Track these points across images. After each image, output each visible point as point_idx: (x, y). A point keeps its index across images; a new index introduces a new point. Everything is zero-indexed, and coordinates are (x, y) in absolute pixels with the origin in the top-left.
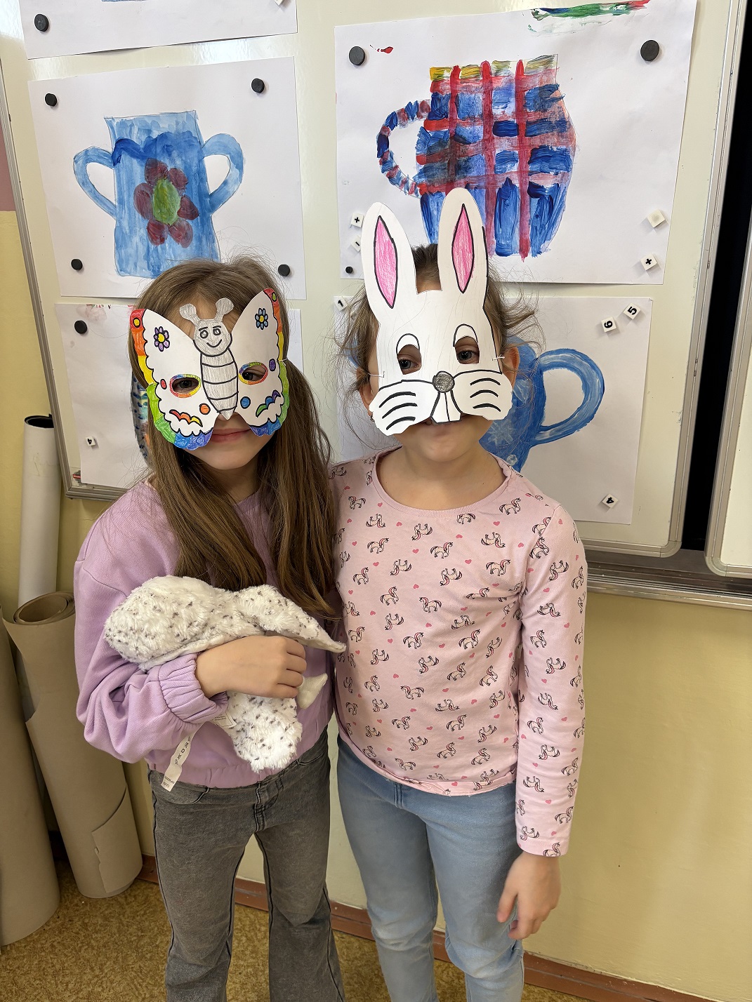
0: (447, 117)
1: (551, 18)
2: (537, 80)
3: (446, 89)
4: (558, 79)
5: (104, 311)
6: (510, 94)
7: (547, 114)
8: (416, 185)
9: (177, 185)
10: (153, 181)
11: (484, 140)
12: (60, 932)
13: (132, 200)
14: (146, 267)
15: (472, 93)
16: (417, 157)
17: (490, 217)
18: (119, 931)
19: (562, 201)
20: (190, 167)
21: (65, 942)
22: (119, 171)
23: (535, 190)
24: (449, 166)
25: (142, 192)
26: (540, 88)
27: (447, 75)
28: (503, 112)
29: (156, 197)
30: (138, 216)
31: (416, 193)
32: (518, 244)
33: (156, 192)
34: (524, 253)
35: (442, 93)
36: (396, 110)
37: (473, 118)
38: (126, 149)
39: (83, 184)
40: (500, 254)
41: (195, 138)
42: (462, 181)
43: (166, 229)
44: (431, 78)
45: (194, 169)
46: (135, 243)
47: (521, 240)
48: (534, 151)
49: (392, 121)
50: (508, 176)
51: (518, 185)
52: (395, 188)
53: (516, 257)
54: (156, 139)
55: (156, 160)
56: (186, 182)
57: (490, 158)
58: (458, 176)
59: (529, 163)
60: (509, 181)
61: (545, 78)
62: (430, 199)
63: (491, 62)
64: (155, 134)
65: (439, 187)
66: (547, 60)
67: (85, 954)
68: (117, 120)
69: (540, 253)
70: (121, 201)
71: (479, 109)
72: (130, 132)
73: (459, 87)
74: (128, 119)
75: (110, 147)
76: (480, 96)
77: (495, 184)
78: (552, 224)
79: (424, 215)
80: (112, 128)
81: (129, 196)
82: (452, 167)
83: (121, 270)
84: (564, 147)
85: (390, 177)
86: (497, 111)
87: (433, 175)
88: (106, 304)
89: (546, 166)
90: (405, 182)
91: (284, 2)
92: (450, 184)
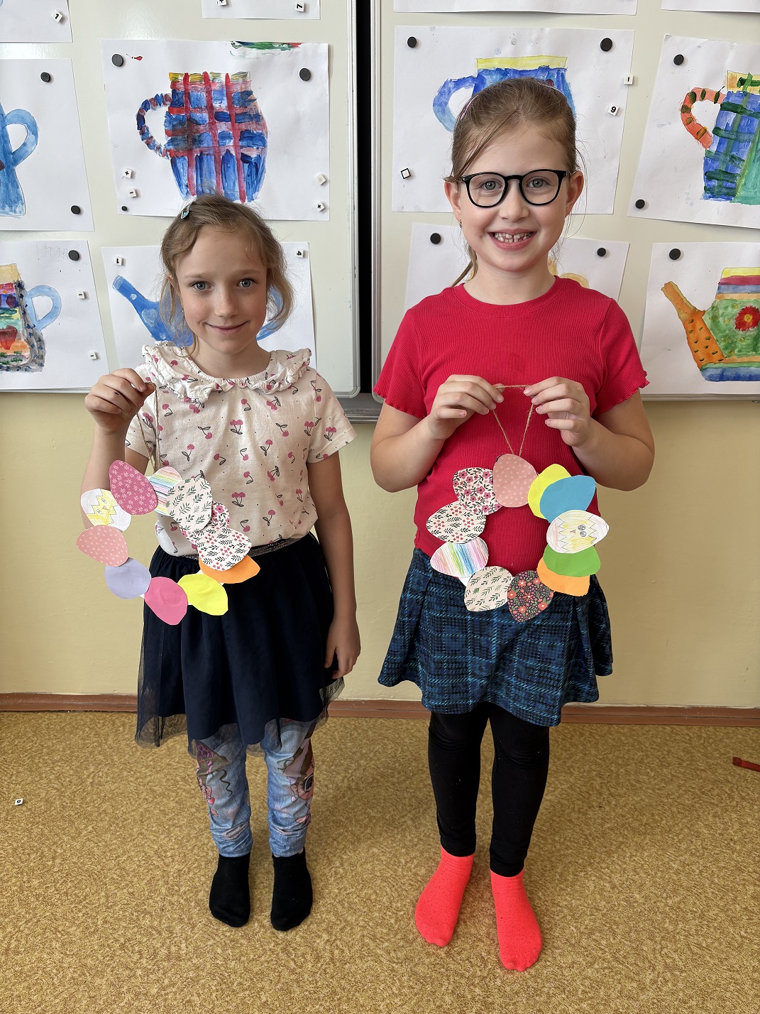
0: (183, 106)
1: (243, 48)
2: (239, 87)
3: (181, 88)
4: (252, 88)
6: (223, 95)
7: (247, 110)
8: (167, 151)
11: (209, 123)
15: (198, 92)
16: (166, 131)
17: (218, 175)
19: (263, 167)
23: (245, 159)
24: (187, 139)
26: (241, 93)
27: (181, 78)
28: (220, 106)
31: (167, 156)
34: (242, 199)
35: (178, 90)
36: (148, 98)
37: (201, 108)
42: (198, 149)
44: (170, 79)
47: (240, 191)
48: (242, 133)
49: (146, 106)
50: (228, 148)
51: (234, 154)
52: (152, 152)
57: (214, 135)
58: (195, 146)
59: (240, 140)
60: (228, 151)
61: (243, 86)
62: (177, 161)
63: (209, 73)
65: (183, 153)
66: (244, 75)
69: (252, 199)
71: (204, 103)
73: (190, 87)
76: (204, 95)
77: (219, 152)
78: (259, 181)
79: (173, 171)
82: (190, 140)
84: (261, 132)
85: (148, 144)
86: (216, 105)
87: (178, 144)
89: (250, 143)
90: (159, 148)
91: (62, 20)
92: (190, 151)
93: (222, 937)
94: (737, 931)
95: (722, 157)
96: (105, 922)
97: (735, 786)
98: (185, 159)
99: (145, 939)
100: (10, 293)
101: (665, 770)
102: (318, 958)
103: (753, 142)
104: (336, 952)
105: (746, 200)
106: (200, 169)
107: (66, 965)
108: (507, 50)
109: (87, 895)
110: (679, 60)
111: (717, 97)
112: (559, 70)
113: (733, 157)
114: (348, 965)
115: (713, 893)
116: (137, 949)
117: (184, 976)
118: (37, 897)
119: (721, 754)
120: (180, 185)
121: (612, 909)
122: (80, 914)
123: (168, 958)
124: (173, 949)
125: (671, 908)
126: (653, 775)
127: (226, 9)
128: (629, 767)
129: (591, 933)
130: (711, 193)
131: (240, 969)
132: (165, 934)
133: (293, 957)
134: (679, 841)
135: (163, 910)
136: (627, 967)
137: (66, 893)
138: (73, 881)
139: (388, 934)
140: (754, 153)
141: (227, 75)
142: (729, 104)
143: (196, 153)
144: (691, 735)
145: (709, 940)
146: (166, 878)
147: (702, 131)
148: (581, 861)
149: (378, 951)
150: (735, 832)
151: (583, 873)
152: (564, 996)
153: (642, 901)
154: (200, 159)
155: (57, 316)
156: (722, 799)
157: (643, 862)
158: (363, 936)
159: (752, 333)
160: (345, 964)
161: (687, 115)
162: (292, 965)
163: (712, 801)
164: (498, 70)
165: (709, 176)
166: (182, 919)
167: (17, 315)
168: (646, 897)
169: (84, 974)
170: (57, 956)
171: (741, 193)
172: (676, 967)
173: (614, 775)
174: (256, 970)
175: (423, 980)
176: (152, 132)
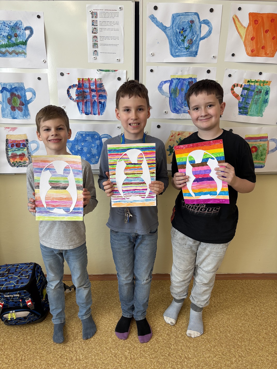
0: (82, 87)
1: (100, 71)
2: (99, 82)
3: (81, 82)
4: (103, 83)
6: (94, 84)
7: (101, 89)
8: (76, 100)
9: (19, 98)
10: (12, 97)
11: (89, 92)
13: (7, 101)
14: (10, 116)
15: (86, 83)
16: (76, 95)
17: (92, 107)
19: (106, 105)
22: (3, 94)
23: (100, 102)
25: (9, 99)
26: (100, 84)
27: (81, 80)
29: (13, 101)
30: (8, 105)
31: (76, 102)
32: (98, 113)
33: (13, 99)
36: (71, 85)
38: (5, 90)
40: (94, 115)
41: (23, 88)
43: (16, 108)
44: (78, 80)
45: (23, 95)
46: (7, 111)
48: (99, 95)
49: (70, 87)
51: (97, 101)
52: (71, 100)
53: (97, 115)
55: (13, 92)
56: (21, 98)
57: (91, 96)
58: (85, 99)
59: (99, 97)
60: (95, 100)
62: (79, 103)
63: (90, 78)
64: (13, 87)
65: (81, 101)
66: (101, 79)
68: (3, 83)
69: (102, 115)
70: (3, 101)
71: (88, 87)
72: (6, 86)
73: (84, 82)
74: (6, 83)
75: (0, 89)
76: (88, 84)
77: (92, 101)
78: (104, 109)
79: (78, 106)
80: (1, 85)
82: (83, 97)
83: (3, 117)
84: (105, 95)
85: (70, 98)
86: (92, 87)
87: (79, 98)
89: (102, 98)
90: (73, 99)
91: (45, 62)
92: (83, 100)
93: (94, 353)
94: (261, 344)
95: (243, 103)
96: (54, 349)
97: (258, 299)
98: (81, 103)
99: (68, 354)
100: (24, 143)
101: (235, 294)
102: (126, 358)
103: (252, 99)
104: (132, 356)
105: (251, 115)
106: (86, 106)
107: (42, 364)
108: (180, 73)
109: (47, 341)
110: (230, 76)
111: (241, 86)
112: (195, 78)
113: (247, 103)
114: (136, 360)
115: (253, 333)
116: (65, 357)
117: (82, 365)
118: (30, 342)
119: (253, 289)
120: (79, 110)
121: (221, 339)
122: (45, 347)
123: (76, 360)
124: (78, 357)
125: (240, 338)
126: (231, 296)
127: (95, 60)
128: (223, 294)
129: (215, 347)
130: (240, 113)
131: (100, 362)
132: (74, 353)
133: (118, 358)
134: (241, 317)
135: (73, 345)
136: (227, 357)
137: (40, 341)
138: (41, 337)
139: (149, 350)
140: (253, 102)
141: (95, 79)
142: (245, 88)
143: (85, 101)
144: (243, 283)
145: (252, 348)
146: (73, 335)
147: (237, 96)
148: (210, 324)
149: (146, 355)
150: (259, 313)
151: (211, 328)
152: (207, 367)
153: (230, 336)
154: (86, 103)
155: (38, 150)
156: (254, 303)
157: (230, 324)
158: (141, 351)
159: (255, 154)
160: (135, 360)
161: (233, 91)
162: (118, 360)
163: (251, 304)
164: (177, 78)
165: (240, 108)
166: (80, 348)
167: (25, 150)
168: (231, 335)
169: (49, 367)
170: (39, 361)
171: (249, 113)
172: (242, 356)
173: (219, 296)
174: (106, 363)
175: (161, 364)
176: (72, 95)
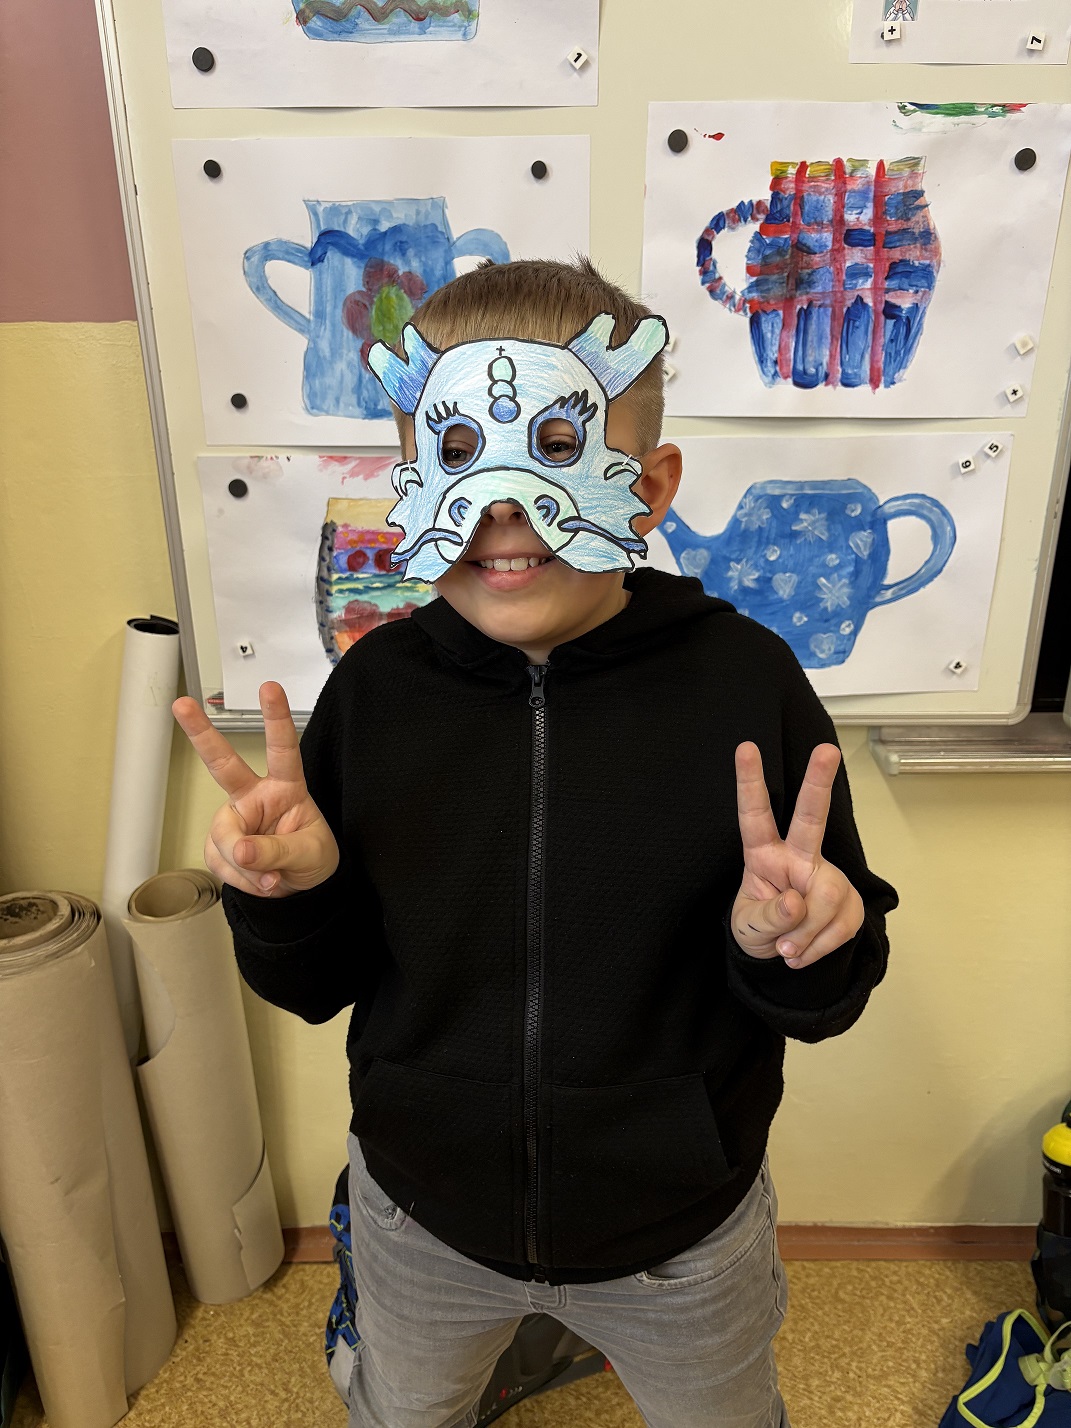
0: (788, 221)
1: (919, 115)
2: (901, 184)
3: (790, 188)
4: (924, 184)
5: (278, 464)
6: (867, 199)
7: (911, 224)
8: (745, 301)
9: (411, 294)
10: (375, 287)
11: (833, 250)
12: (199, 1359)
13: (339, 313)
14: (354, 400)
15: (820, 195)
16: (747, 267)
17: (835, 342)
18: (286, 1335)
19: (920, 324)
20: (432, 270)
21: (213, 1370)
22: (320, 274)
23: (891, 311)
24: (788, 280)
25: (357, 303)
26: (904, 194)
27: (792, 171)
28: (858, 219)
29: (379, 309)
30: (348, 334)
31: (745, 311)
32: (868, 372)
33: (378, 303)
34: (875, 383)
35: (784, 192)
36: (725, 209)
37: (820, 224)
38: (335, 245)
39: (258, 289)
40: (846, 385)
41: (442, 233)
42: (804, 298)
44: (772, 173)
45: (438, 273)
46: (338, 374)
47: (872, 369)
48: (893, 265)
49: (718, 223)
50: (859, 293)
51: (871, 304)
52: (717, 304)
53: (866, 388)
54: (385, 233)
55: (382, 261)
56: (424, 290)
57: (839, 271)
58: (799, 292)
59: (886, 279)
60: (860, 299)
61: (910, 182)
62: (763, 319)
63: (845, 160)
64: (384, 226)
65: (776, 304)
66: (913, 163)
67: (253, 1378)
68: (324, 205)
69: (893, 383)
70: (320, 314)
71: (829, 214)
72: (345, 221)
73: (805, 187)
74: (344, 204)
75: (308, 240)
76: (831, 199)
77: (843, 302)
78: (908, 350)
79: (753, 337)
80: (316, 214)
81: (335, 307)
82: (792, 281)
83: (312, 408)
84: (927, 262)
85: (712, 291)
86: (851, 217)
87: (768, 290)
88: (283, 455)
89: (905, 282)
90: (731, 297)
91: (584, 66)
92: (789, 301)
98: (778, 315)
106: (802, 332)
120: (762, 360)
141: (881, 165)
143: (801, 304)
154: (805, 315)
176: (723, 270)
